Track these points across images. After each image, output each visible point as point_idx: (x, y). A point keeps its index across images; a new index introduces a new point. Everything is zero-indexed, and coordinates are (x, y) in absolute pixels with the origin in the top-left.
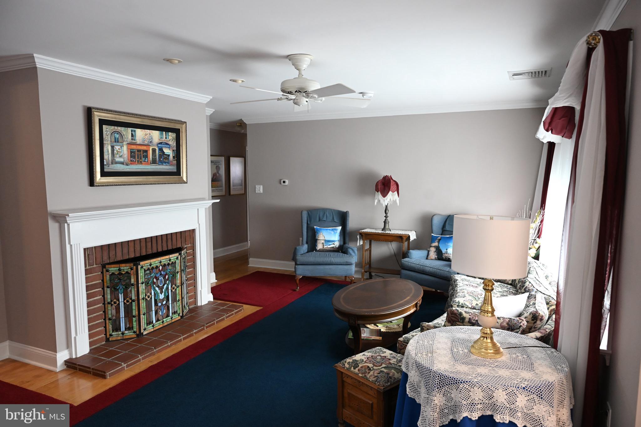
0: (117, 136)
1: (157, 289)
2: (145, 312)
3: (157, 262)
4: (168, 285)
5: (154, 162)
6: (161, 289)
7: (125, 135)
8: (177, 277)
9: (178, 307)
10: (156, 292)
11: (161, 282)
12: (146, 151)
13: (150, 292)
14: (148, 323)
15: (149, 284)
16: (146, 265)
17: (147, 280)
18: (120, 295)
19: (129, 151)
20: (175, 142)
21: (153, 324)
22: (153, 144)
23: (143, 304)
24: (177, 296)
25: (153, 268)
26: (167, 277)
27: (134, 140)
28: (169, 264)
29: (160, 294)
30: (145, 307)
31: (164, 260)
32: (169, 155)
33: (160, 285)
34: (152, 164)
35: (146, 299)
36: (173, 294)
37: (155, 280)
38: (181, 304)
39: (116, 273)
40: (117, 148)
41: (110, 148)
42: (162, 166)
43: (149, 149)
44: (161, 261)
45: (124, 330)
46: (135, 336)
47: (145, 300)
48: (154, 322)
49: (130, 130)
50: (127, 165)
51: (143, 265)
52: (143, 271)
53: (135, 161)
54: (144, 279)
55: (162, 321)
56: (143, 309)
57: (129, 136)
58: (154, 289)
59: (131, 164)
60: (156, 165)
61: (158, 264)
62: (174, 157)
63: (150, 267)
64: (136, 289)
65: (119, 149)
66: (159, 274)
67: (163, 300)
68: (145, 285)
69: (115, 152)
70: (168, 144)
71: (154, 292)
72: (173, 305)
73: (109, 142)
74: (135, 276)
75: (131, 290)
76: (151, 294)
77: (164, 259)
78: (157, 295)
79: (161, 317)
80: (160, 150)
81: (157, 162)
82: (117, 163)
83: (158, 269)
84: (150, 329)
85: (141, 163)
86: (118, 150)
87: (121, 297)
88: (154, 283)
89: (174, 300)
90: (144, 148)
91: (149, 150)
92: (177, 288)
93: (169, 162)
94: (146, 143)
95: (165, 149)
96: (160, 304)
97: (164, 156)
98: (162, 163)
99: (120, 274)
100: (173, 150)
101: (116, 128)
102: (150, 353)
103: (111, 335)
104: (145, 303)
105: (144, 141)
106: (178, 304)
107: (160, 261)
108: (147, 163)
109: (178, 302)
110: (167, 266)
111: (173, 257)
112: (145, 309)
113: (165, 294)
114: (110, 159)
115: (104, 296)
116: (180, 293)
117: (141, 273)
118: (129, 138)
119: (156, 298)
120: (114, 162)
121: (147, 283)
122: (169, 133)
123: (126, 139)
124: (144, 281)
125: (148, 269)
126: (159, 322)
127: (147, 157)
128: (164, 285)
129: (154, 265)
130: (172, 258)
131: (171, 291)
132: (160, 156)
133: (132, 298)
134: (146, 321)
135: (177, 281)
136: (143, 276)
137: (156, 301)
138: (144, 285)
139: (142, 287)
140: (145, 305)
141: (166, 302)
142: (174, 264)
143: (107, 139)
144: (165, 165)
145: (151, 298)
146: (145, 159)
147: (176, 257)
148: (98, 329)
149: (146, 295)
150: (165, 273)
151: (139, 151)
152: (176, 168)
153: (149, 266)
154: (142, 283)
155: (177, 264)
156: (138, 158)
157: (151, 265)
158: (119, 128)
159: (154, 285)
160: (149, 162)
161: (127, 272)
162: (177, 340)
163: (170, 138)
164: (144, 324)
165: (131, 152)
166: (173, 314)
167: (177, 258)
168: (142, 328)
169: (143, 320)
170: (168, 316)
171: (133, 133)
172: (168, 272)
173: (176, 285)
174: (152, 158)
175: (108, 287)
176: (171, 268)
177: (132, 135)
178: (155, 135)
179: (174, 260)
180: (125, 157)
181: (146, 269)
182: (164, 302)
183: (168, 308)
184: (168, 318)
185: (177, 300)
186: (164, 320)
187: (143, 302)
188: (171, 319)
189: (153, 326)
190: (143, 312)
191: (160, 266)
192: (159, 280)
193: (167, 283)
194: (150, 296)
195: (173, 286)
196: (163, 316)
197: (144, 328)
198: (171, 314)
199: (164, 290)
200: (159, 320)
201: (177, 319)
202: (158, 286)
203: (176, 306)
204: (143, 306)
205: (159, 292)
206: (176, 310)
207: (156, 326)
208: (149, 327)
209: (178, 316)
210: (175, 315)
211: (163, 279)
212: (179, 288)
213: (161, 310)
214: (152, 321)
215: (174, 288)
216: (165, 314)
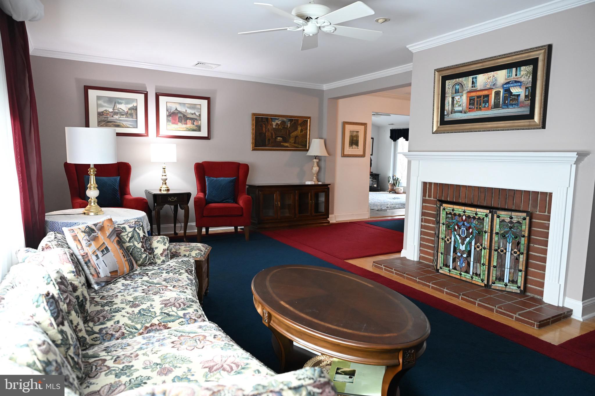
0: (457, 87)
1: (458, 237)
2: (443, 252)
3: (460, 210)
4: (471, 240)
5: (497, 106)
6: (463, 240)
7: (465, 85)
8: (484, 237)
9: (481, 272)
10: (456, 240)
11: (463, 233)
12: (487, 96)
13: (450, 237)
14: (445, 264)
15: (449, 228)
16: (448, 208)
17: (448, 223)
19: (469, 98)
20: (531, 77)
21: (449, 269)
22: (497, 86)
23: (442, 244)
24: (482, 258)
25: (455, 214)
26: (471, 230)
27: (475, 87)
28: (474, 218)
29: (460, 244)
30: (443, 248)
31: (469, 212)
32: (520, 94)
34: (494, 108)
35: (445, 241)
36: (476, 253)
37: (456, 227)
38: (487, 270)
40: (457, 98)
41: (450, 99)
42: (507, 110)
43: (492, 92)
44: (466, 211)
48: (451, 267)
49: (470, 78)
50: (465, 113)
51: (446, 208)
52: (445, 213)
53: (474, 108)
54: (445, 221)
55: (459, 272)
56: (441, 249)
57: (470, 84)
58: (455, 236)
59: (469, 111)
60: (499, 110)
61: (462, 213)
62: (526, 96)
65: (459, 99)
66: (462, 223)
67: (463, 252)
68: (446, 226)
69: (455, 102)
70: (519, 82)
71: (454, 239)
72: (475, 265)
73: (450, 95)
76: (451, 238)
77: (470, 211)
78: (457, 243)
79: (459, 268)
80: (505, 91)
81: (501, 106)
82: (455, 112)
83: (460, 218)
84: (446, 271)
85: (480, 109)
86: (458, 100)
88: (455, 230)
89: (478, 260)
90: (486, 93)
91: (491, 94)
92: (483, 250)
93: (518, 104)
94: (488, 86)
95: (514, 89)
96: (459, 254)
97: (510, 98)
98: (506, 105)
100: (527, 88)
101: (457, 80)
104: (443, 244)
105: (486, 84)
106: (482, 268)
107: (464, 211)
108: (488, 109)
109: (482, 266)
110: (472, 219)
111: (482, 212)
112: (443, 250)
113: (466, 247)
114: (450, 109)
116: (487, 258)
117: (443, 215)
118: (470, 86)
119: (455, 246)
120: (453, 112)
121: (448, 226)
122: (522, 67)
123: (466, 88)
124: (445, 223)
125: (450, 213)
127: (488, 102)
128: (466, 237)
129: (457, 212)
130: (480, 213)
131: (475, 248)
132: (505, 98)
134: (442, 261)
135: (484, 242)
136: (445, 217)
137: (455, 248)
138: (445, 226)
139: (443, 228)
140: (443, 245)
141: (467, 257)
142: (481, 220)
143: (448, 92)
144: (511, 107)
145: (451, 242)
146: (486, 104)
147: (485, 214)
149: (445, 237)
150: (468, 225)
151: (479, 97)
152: (529, 110)
153: (451, 211)
154: (443, 224)
155: (485, 222)
156: (477, 104)
157: (453, 210)
158: (460, 79)
159: (455, 232)
160: (490, 107)
163: (522, 73)
164: (440, 262)
165: (470, 100)
166: (474, 275)
167: (487, 216)
168: (438, 265)
169: (441, 258)
170: (467, 272)
171: (474, 80)
172: (472, 226)
173: (482, 245)
174: (494, 102)
176: (477, 223)
177: (473, 83)
178: (501, 76)
179: (482, 216)
180: (464, 105)
181: (448, 213)
182: (465, 256)
183: (469, 264)
184: (468, 275)
185: (482, 263)
186: (463, 273)
187: (442, 241)
188: (470, 278)
189: (450, 271)
190: (441, 251)
191: (463, 216)
192: (461, 230)
193: (470, 237)
194: (450, 241)
195: (478, 244)
196: (461, 268)
197: (440, 266)
198: (471, 273)
199: (465, 243)
200: (456, 270)
201: (479, 284)
202: (460, 236)
203: (480, 269)
204: (441, 245)
205: (460, 241)
206: (478, 273)
207: (453, 273)
208: (445, 268)
209: (481, 282)
210: (477, 277)
211: (466, 231)
212: (485, 250)
213: (460, 261)
214: (448, 265)
215: (478, 247)
216: (464, 269)
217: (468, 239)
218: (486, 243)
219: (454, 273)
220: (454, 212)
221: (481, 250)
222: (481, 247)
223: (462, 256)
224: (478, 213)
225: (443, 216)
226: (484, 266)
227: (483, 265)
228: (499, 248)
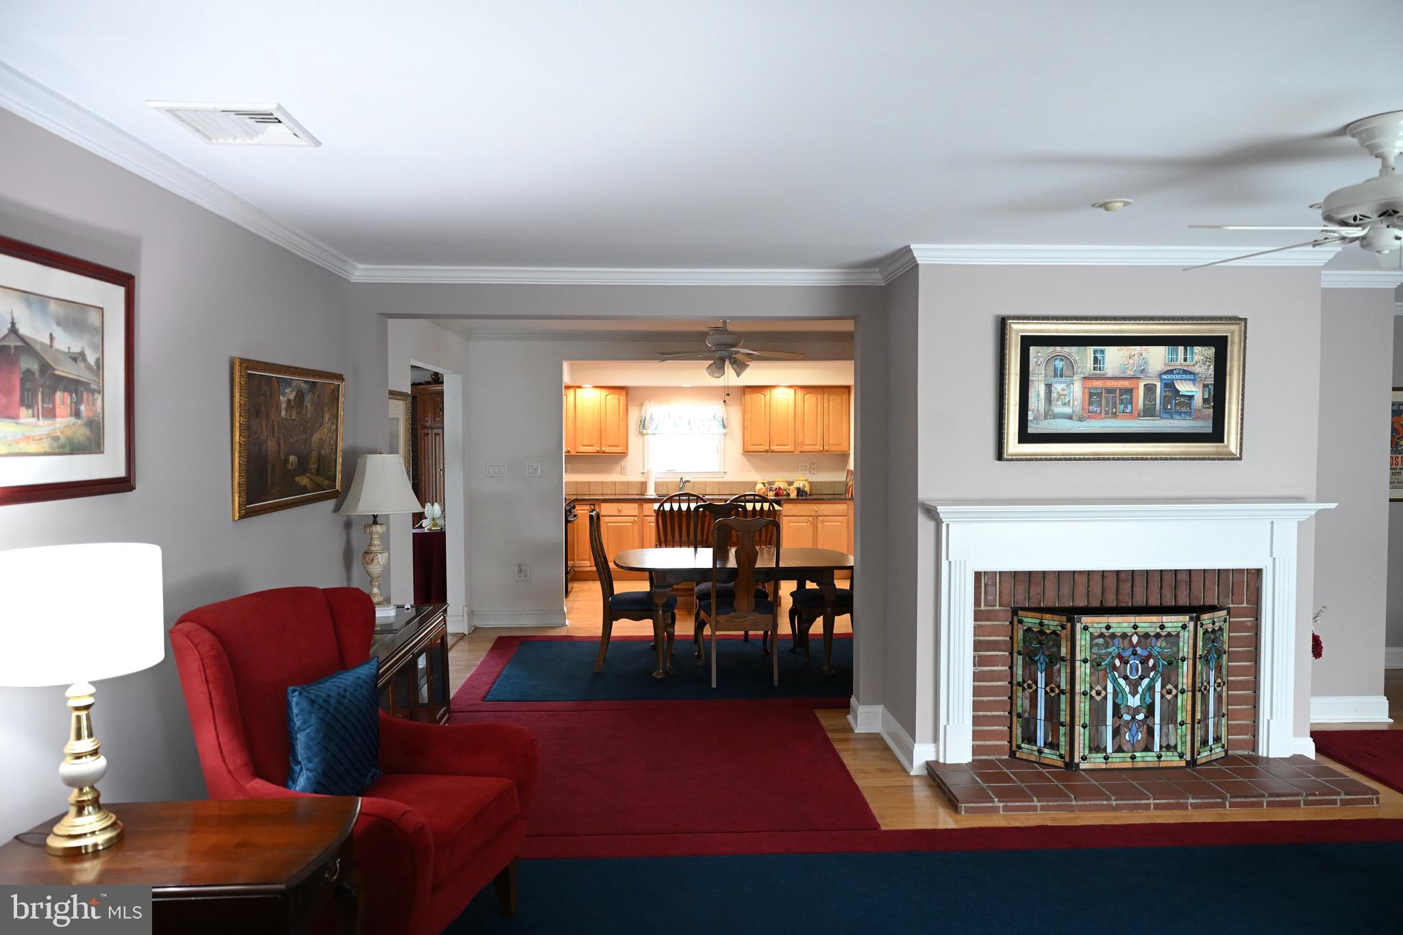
0: (1059, 364)
1: (1122, 681)
2: (1087, 722)
3: (1125, 625)
4: (1153, 680)
5: (1149, 412)
6: (1134, 686)
7: (1079, 362)
8: (1180, 670)
9: (1179, 739)
10: (1118, 689)
11: (1134, 671)
12: (1130, 391)
13: (1103, 686)
14: (1092, 746)
15: (1100, 668)
16: (1095, 625)
17: (1096, 656)
18: (1039, 673)
19: (1087, 391)
20: (1212, 367)
21: (1105, 754)
22: (1149, 375)
23: (1083, 706)
24: (1179, 712)
25: (1113, 636)
26: (1151, 662)
27: (1100, 370)
28: (1158, 636)
29: (1129, 696)
30: (1087, 712)
31: (1146, 625)
32: (1193, 396)
33: (1130, 677)
34: (1143, 417)
35: (1091, 697)
36: (1166, 704)
37: (1117, 662)
38: (1189, 733)
39: (1035, 630)
40: (1058, 387)
41: (1042, 389)
42: (1171, 421)
43: (1138, 385)
45: (1042, 746)
46: (1062, 765)
47: (1088, 696)
48: (1109, 750)
49: (1090, 350)
50: (1080, 420)
51: (1089, 625)
52: (1088, 637)
53: (1101, 412)
54: (1088, 653)
55: (1130, 755)
56: (1082, 716)
57: (1089, 363)
58: (1115, 681)
59: (1089, 417)
60: (1155, 420)
61: (1130, 631)
62: (1205, 401)
63: (1106, 631)
64: (1069, 671)
65: (1063, 390)
66: (1129, 652)
67: (1136, 711)
68: (1092, 666)
69: (1054, 395)
70: (1191, 373)
71: (1114, 687)
72: (1165, 730)
73: (1042, 377)
74: (1069, 643)
75: (1059, 670)
76: (1105, 689)
77: (1147, 623)
78: (1120, 695)
79: (1130, 746)
80: (1165, 387)
81: (1157, 413)
82: (1055, 416)
83: (1126, 642)
84: (1097, 761)
85: (1115, 415)
86: (1061, 392)
87: (1041, 678)
88: (1115, 668)
89: (1170, 717)
90: (1126, 384)
91: (1138, 388)
92: (1180, 696)
93: (1190, 413)
94: (1130, 373)
95: (1182, 383)
96: (1127, 717)
97: (1176, 400)
98: (1168, 413)
99: (1042, 632)
100: (1205, 386)
101: (1058, 349)
102: (1062, 803)
103: (1019, 747)
104: (1088, 703)
105: (1124, 368)
106: (1179, 731)
107: (1136, 625)
108: (1131, 415)
109: (1179, 727)
110: (1154, 639)
111: (1173, 622)
112: (1087, 717)
113: (1142, 699)
114: (1042, 409)
115: (1011, 668)
116: (1189, 708)
117: (1082, 640)
118: (1088, 366)
119: (1117, 701)
120: (1049, 415)
121: (1096, 665)
122: (1196, 348)
123: (1080, 370)
124: (1089, 658)
125: (1102, 635)
126: (1121, 755)
127: (1131, 403)
128: (1142, 678)
129: (1118, 630)
130: (1170, 625)
131: (1162, 696)
132: (1166, 401)
133: (1060, 685)
134: (1087, 743)
135: (1180, 679)
136: (1088, 646)
137: (1116, 707)
138: (1088, 665)
139: (1083, 671)
140: (1087, 707)
141: (1146, 717)
142: (1173, 638)
143: (1037, 371)
144: (1178, 417)
145: (1105, 698)
146: (1126, 407)
147: (1180, 625)
148: (995, 728)
149: (1091, 688)
150: (1146, 653)
151: (1110, 391)
152: (1211, 425)
153: (1104, 630)
154: (1085, 661)
155: (1181, 640)
156: (1107, 405)
157: (1108, 627)
158: (1066, 349)
159: (1116, 673)
160: (1135, 413)
161: (1054, 632)
162: (1138, 802)
163: (1196, 358)
164: (1082, 746)
165: (1091, 395)
166: (1164, 749)
167: (1184, 627)
168: (1076, 754)
169: (1082, 738)
170: (1148, 748)
171: (1099, 355)
172: (1155, 653)
173: (1176, 687)
174: (1144, 405)
175: (1019, 653)
176: (1164, 644)
177: (1096, 360)
178: (1157, 357)
179: (1174, 629)
180: (1076, 404)
181: (1096, 634)
182: (1141, 717)
183: (1151, 732)
184: (1150, 754)
185: (1178, 722)
186: (1138, 754)
187: (1083, 700)
188: (1156, 759)
189: (1106, 758)
190: (1082, 722)
191: (1132, 635)
192: (1129, 665)
193: (1151, 676)
194: (1103, 693)
195: (1169, 687)
196: (1133, 745)
197: (1082, 754)
198: (1157, 748)
199: (1140, 690)
200: (1124, 752)
201: (1175, 765)
202: (1126, 678)
203: (1174, 733)
204: (1082, 709)
205: (1127, 689)
206: (1172, 743)
207: (1114, 760)
208: (1094, 755)
209: (1178, 758)
210: (1168, 753)
211: (1140, 665)
212: (1185, 695)
213: (1130, 730)
214: (1102, 747)
215: (1169, 692)
216: (1141, 742)
217: (1145, 682)
218: (1185, 681)
219: (1118, 760)
220: (1111, 631)
221: (1176, 696)
222: (1174, 692)
223: (1133, 718)
224: (1166, 625)
225: (1083, 643)
226: (1184, 727)
227: (1182, 724)
228: (1202, 684)
